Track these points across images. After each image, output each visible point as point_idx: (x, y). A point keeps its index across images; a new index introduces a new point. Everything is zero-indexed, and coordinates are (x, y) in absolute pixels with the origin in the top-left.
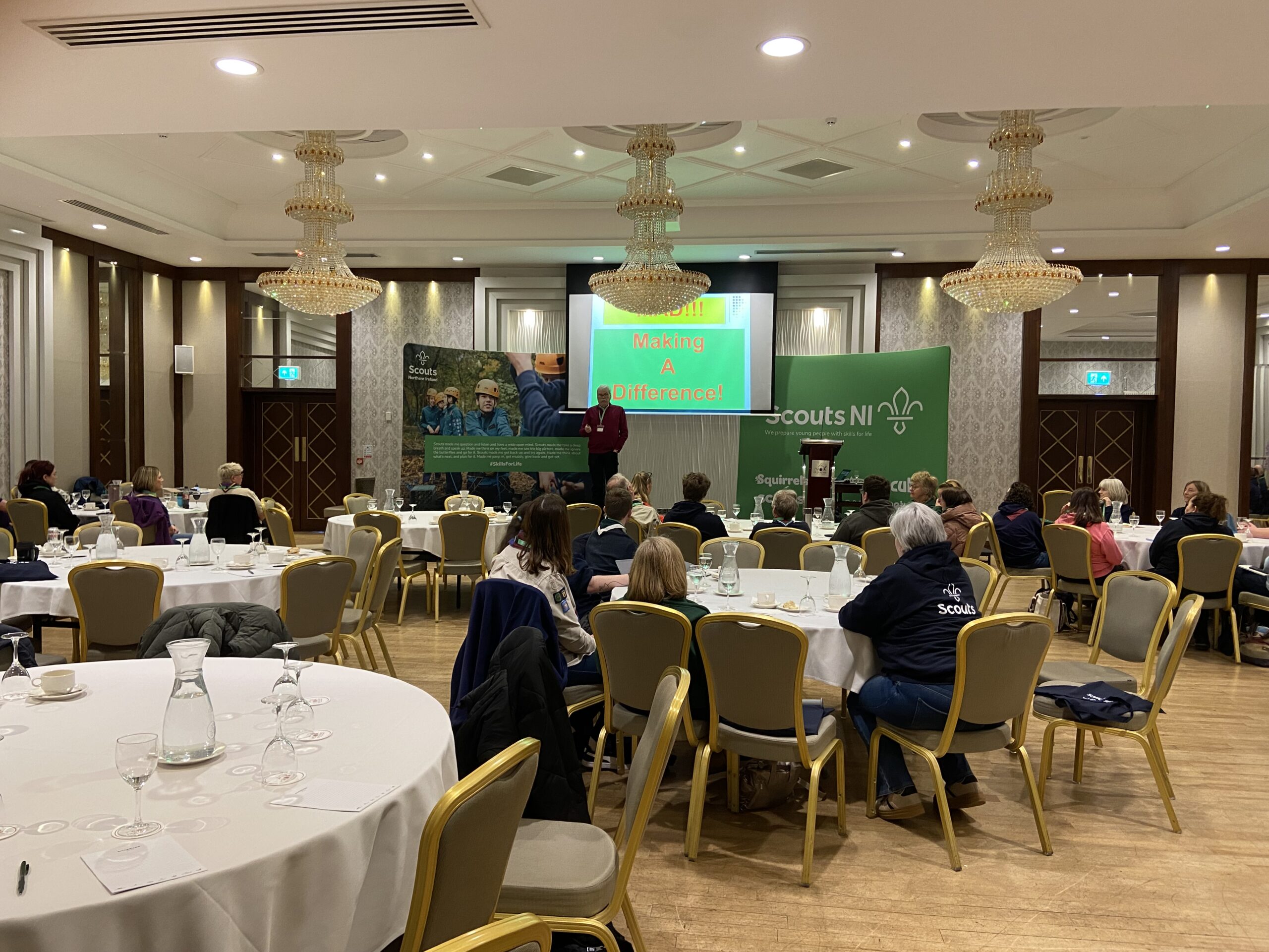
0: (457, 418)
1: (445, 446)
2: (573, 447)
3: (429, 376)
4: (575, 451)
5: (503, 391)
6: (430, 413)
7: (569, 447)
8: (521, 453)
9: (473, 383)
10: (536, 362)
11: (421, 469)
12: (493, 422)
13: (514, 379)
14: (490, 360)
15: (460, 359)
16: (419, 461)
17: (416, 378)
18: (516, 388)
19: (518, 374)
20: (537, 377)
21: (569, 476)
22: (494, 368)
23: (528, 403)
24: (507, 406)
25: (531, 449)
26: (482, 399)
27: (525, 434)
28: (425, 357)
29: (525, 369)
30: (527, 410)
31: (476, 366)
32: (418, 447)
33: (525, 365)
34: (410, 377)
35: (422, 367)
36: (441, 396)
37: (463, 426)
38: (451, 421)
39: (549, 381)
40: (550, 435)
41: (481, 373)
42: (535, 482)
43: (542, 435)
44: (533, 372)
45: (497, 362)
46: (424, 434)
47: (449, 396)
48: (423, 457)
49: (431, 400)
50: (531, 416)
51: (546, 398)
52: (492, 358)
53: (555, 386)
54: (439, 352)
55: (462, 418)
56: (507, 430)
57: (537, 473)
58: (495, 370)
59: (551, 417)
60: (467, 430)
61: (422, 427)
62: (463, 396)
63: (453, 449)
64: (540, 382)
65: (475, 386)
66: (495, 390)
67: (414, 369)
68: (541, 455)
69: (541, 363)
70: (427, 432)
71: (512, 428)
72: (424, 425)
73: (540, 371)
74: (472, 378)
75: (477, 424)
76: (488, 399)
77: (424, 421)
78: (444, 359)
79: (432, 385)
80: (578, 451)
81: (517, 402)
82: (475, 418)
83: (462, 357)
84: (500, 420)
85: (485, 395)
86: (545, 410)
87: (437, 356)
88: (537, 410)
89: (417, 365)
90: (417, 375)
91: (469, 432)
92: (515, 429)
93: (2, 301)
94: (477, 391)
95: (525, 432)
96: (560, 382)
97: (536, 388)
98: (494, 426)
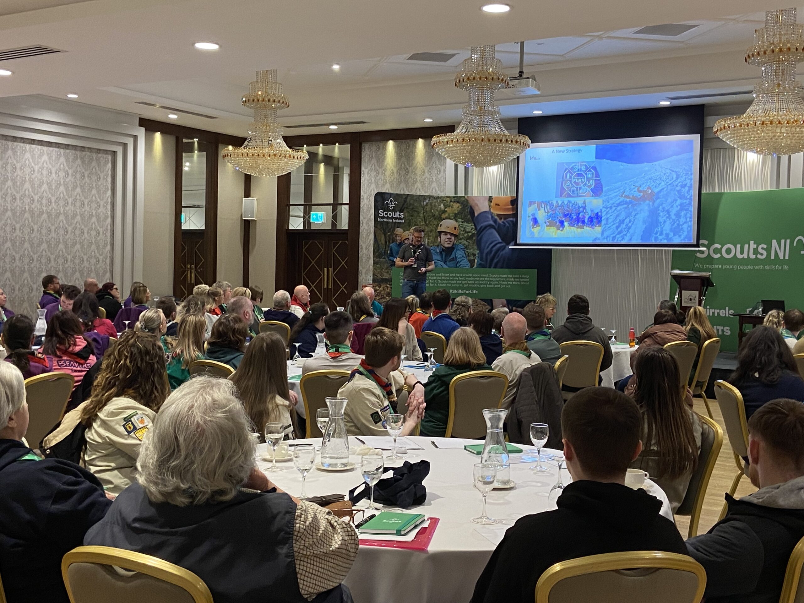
2: (522, 278)
3: (397, 218)
7: (519, 278)
8: (477, 282)
10: (492, 204)
12: (453, 256)
13: (472, 218)
14: (452, 203)
15: (425, 203)
17: (385, 220)
21: (519, 303)
25: (486, 279)
26: (443, 237)
27: (481, 266)
28: (393, 203)
30: (483, 245)
31: (439, 209)
32: (386, 276)
33: (482, 207)
34: (379, 219)
35: (391, 211)
36: (407, 234)
40: (502, 268)
41: (443, 215)
43: (495, 267)
44: (489, 212)
45: (458, 205)
46: (392, 265)
48: (391, 285)
49: (398, 238)
50: (486, 251)
54: (406, 198)
56: (465, 263)
58: (456, 212)
59: (504, 252)
61: (390, 260)
62: (427, 234)
65: (437, 226)
66: (455, 228)
67: (383, 212)
68: (494, 284)
69: (496, 204)
70: (395, 264)
71: (469, 261)
72: (391, 258)
73: (495, 212)
74: (435, 219)
77: (392, 255)
78: (411, 204)
80: (526, 282)
82: (436, 252)
83: (427, 201)
84: (459, 254)
85: (446, 233)
87: (405, 201)
88: (491, 246)
89: (387, 209)
90: (385, 218)
92: (472, 262)
93: (110, 173)
94: (439, 229)
95: (480, 264)
96: (511, 221)
97: (491, 226)
98: (453, 259)
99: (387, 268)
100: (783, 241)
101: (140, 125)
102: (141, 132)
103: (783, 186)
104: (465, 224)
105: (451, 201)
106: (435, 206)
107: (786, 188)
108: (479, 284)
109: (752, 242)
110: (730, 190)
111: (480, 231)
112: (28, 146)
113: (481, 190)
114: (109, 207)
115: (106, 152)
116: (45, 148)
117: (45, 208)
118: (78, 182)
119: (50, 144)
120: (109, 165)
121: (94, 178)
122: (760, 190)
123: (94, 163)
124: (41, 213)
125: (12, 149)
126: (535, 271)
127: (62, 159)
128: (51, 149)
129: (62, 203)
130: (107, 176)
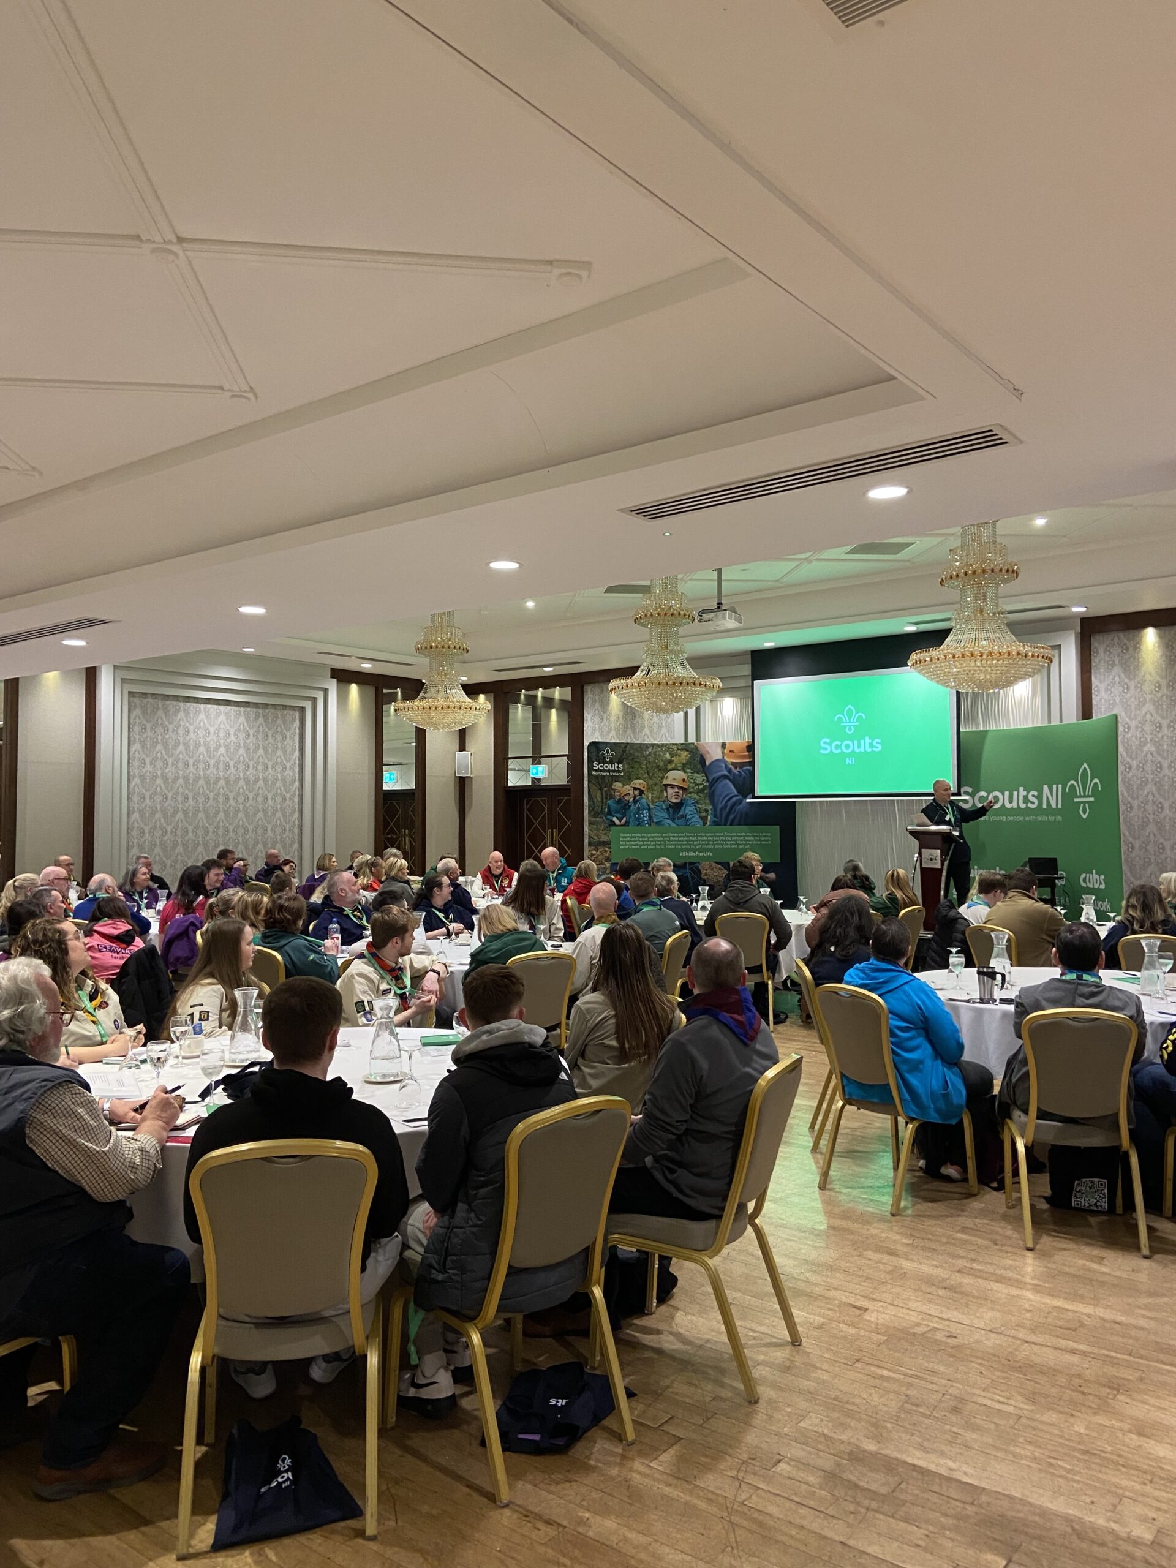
0: (644, 809)
1: (631, 837)
3: (614, 771)
4: (765, 840)
6: (615, 805)
8: (711, 843)
10: (726, 751)
11: (608, 859)
12: (681, 812)
13: (703, 768)
14: (679, 752)
15: (647, 752)
16: (606, 851)
17: (601, 773)
18: (705, 778)
19: (707, 764)
20: (726, 766)
22: (683, 759)
24: (696, 796)
25: (722, 838)
26: (670, 790)
27: (715, 823)
28: (610, 753)
29: (715, 759)
30: (716, 799)
31: (664, 759)
32: (604, 838)
33: (715, 754)
34: (594, 773)
35: (607, 763)
38: (638, 813)
39: (738, 770)
40: (739, 825)
42: (727, 872)
43: (732, 824)
44: (723, 761)
45: (686, 753)
46: (610, 826)
47: (635, 789)
48: (610, 848)
49: (616, 794)
50: (720, 806)
51: (735, 786)
52: (682, 750)
53: (742, 774)
54: (625, 747)
55: (649, 809)
56: (696, 820)
57: (728, 864)
59: (741, 806)
60: (655, 820)
61: (608, 819)
62: (650, 788)
63: (640, 839)
64: (730, 771)
65: (662, 778)
66: (684, 780)
67: (598, 765)
68: (731, 845)
69: (731, 751)
70: (614, 824)
71: (701, 818)
72: (609, 817)
73: (729, 760)
75: (665, 815)
76: (677, 790)
77: (610, 813)
78: (631, 754)
79: (617, 779)
80: (768, 841)
82: (663, 809)
83: (650, 750)
84: (689, 810)
85: (672, 786)
86: (734, 799)
87: (624, 751)
88: (725, 800)
89: (602, 761)
90: (601, 771)
91: (657, 823)
92: (704, 819)
93: (297, 731)
94: (665, 782)
95: (714, 821)
96: (747, 770)
97: (725, 777)
98: (682, 817)
99: (604, 829)
100: (1055, 786)
101: (332, 677)
102: (333, 686)
103: (1055, 722)
104: (695, 775)
105: (678, 749)
106: (660, 755)
107: (1058, 723)
108: (713, 845)
109: (1021, 789)
110: (996, 726)
111: (713, 783)
112: (202, 706)
113: (715, 735)
114: (297, 769)
115: (292, 708)
116: (222, 708)
117: (222, 774)
118: (261, 743)
119: (228, 703)
120: (297, 723)
121: (279, 737)
122: (1031, 726)
123: (279, 722)
124: (218, 779)
125: (185, 710)
126: (777, 828)
127: (242, 719)
128: (229, 708)
129: (241, 767)
130: (294, 734)
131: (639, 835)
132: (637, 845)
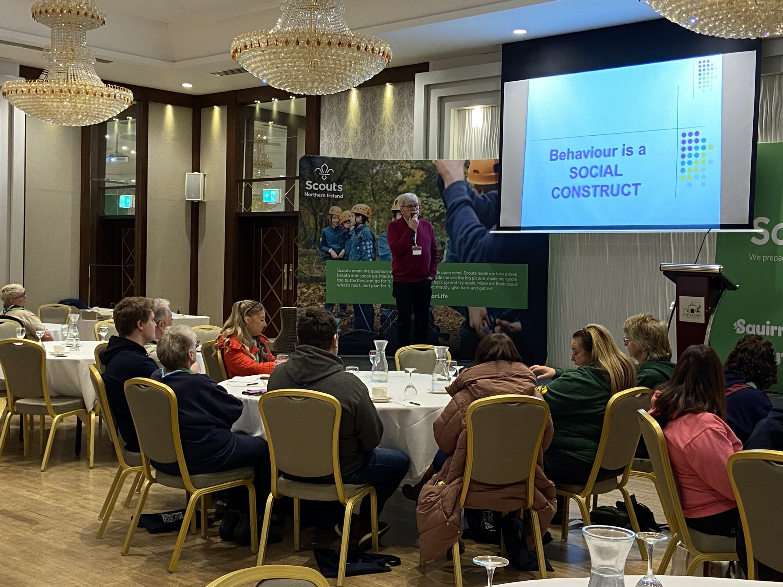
0: (367, 240)
1: (351, 274)
2: (508, 277)
3: (332, 192)
4: (511, 282)
5: (427, 207)
6: (331, 234)
7: (504, 277)
8: (447, 283)
9: (390, 199)
10: (469, 171)
11: (322, 299)
13: (441, 192)
14: (413, 171)
15: (375, 171)
16: (320, 290)
17: (315, 195)
18: (442, 204)
19: (446, 186)
20: (469, 189)
21: (504, 313)
22: (417, 180)
23: (456, 222)
25: (459, 277)
27: (452, 259)
28: (327, 171)
29: (456, 180)
30: (455, 229)
31: (394, 179)
32: (317, 273)
33: (455, 175)
34: (306, 194)
35: (323, 182)
36: (348, 215)
37: (375, 250)
38: (360, 244)
39: (482, 194)
40: (481, 261)
41: (400, 187)
42: (465, 320)
43: (472, 261)
44: (465, 182)
45: (422, 172)
46: (325, 259)
47: (357, 215)
48: (324, 285)
49: (333, 220)
51: (477, 214)
52: (417, 168)
53: (489, 200)
54: (348, 164)
55: (374, 240)
57: (467, 309)
58: (419, 183)
59: (484, 239)
60: (381, 254)
61: (323, 251)
62: (376, 214)
63: (362, 276)
64: (472, 195)
65: (391, 202)
67: (312, 184)
68: (470, 286)
69: (475, 171)
70: (330, 257)
72: (324, 248)
73: (473, 182)
74: (389, 193)
77: (325, 243)
78: (354, 172)
79: (336, 202)
80: (514, 282)
81: (443, 220)
83: (378, 168)
86: (477, 230)
87: (345, 169)
88: (466, 231)
89: (317, 179)
90: (315, 191)
91: (382, 257)
94: (394, 208)
95: (451, 257)
96: (493, 194)
99: (318, 263)
101: (22, 75)
104: (431, 200)
105: (412, 168)
106: (389, 175)
108: (449, 285)
111: (452, 210)
126: (525, 267)
131: (361, 271)
132: (357, 283)
